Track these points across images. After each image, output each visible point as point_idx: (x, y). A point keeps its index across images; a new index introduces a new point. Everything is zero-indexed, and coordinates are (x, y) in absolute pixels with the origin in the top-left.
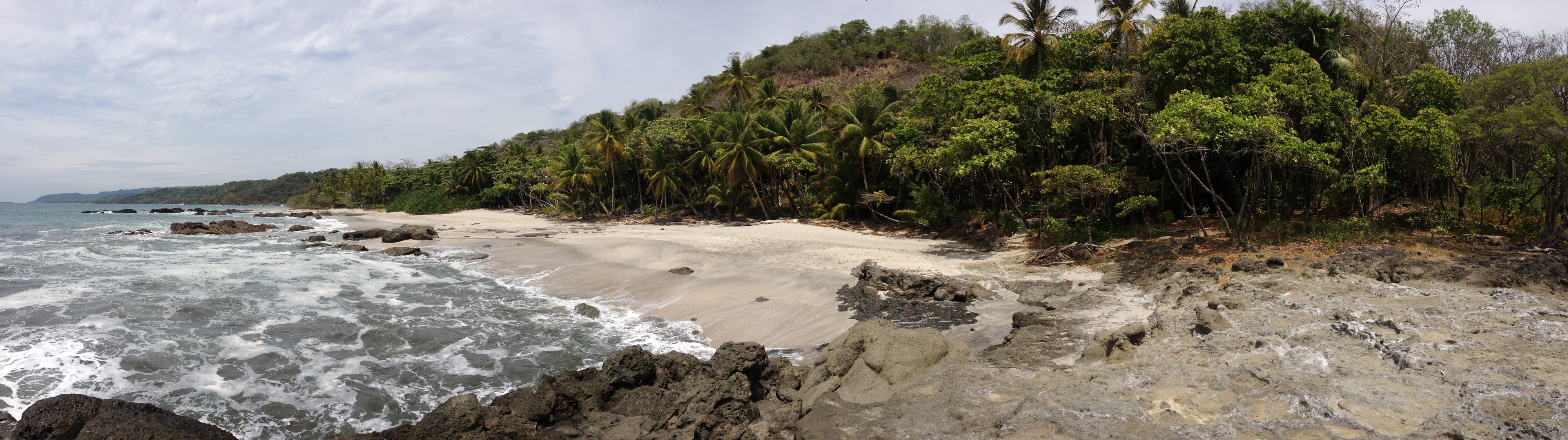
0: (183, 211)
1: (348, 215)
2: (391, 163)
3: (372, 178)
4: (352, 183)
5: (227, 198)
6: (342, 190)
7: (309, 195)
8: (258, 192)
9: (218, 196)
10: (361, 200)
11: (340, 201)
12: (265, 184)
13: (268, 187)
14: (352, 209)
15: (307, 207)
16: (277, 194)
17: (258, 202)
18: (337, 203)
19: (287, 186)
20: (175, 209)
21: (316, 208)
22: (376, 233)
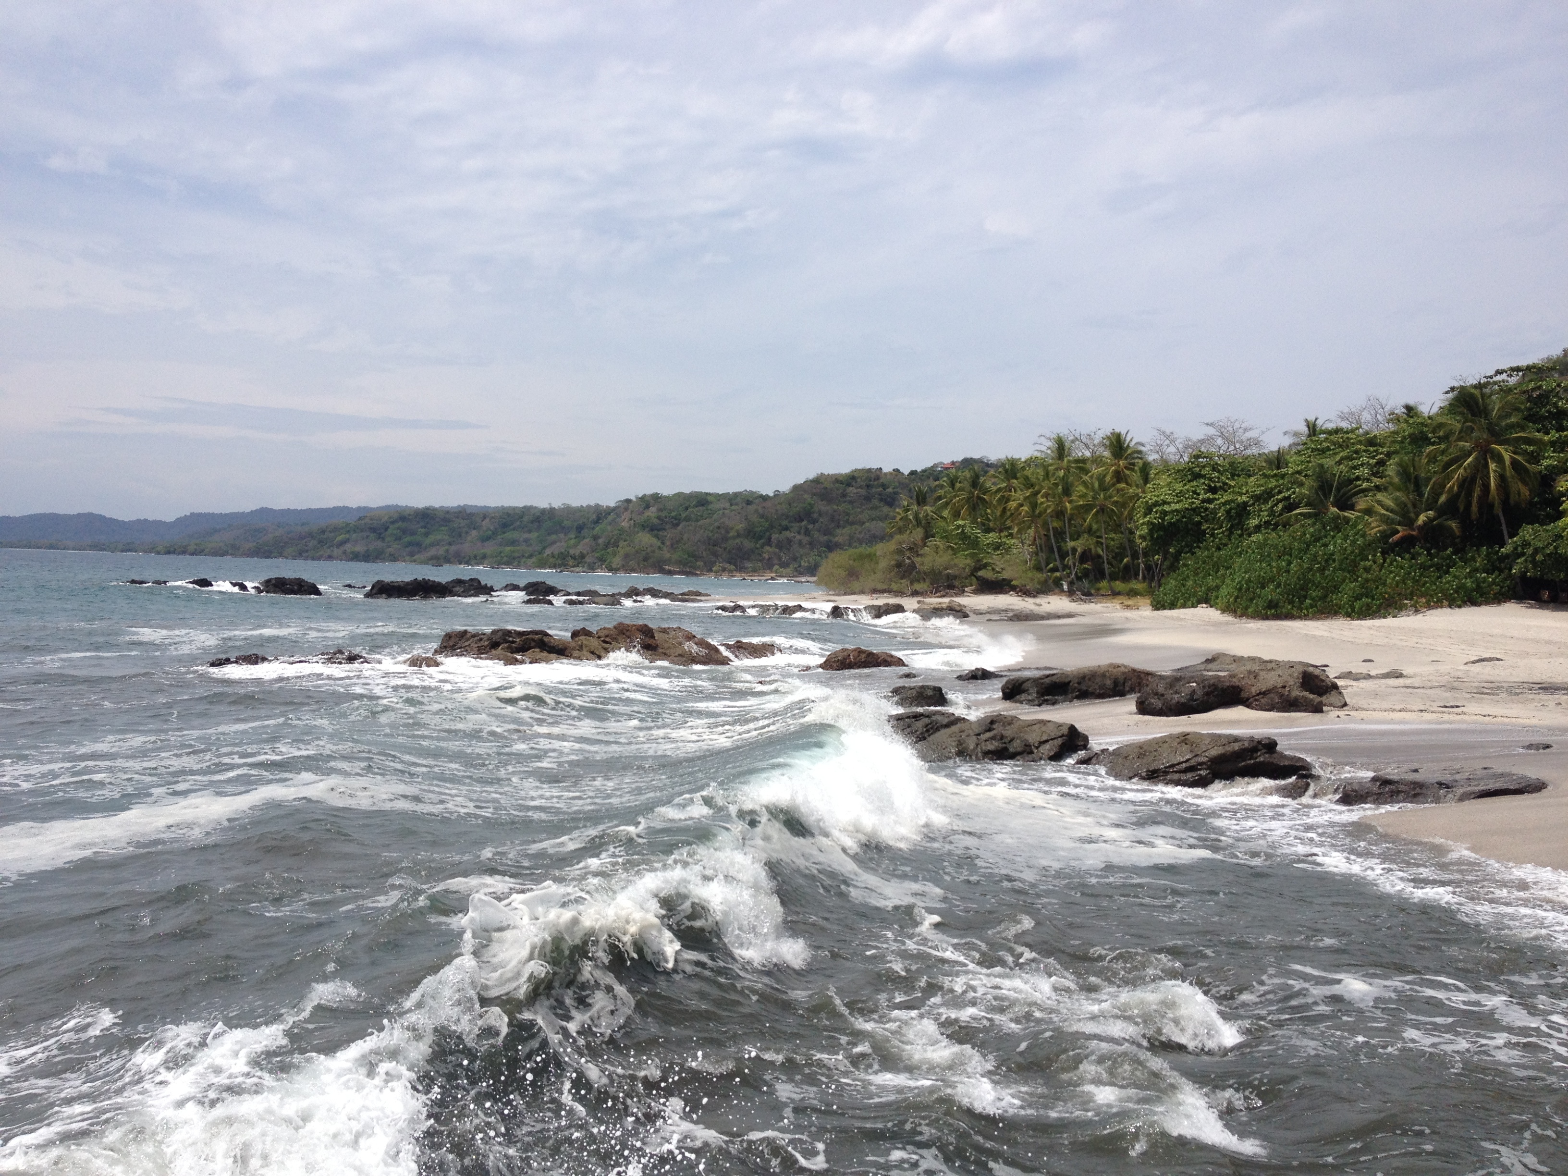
0: (488, 590)
1: (1020, 617)
2: (1170, 437)
3: (1103, 488)
4: (1034, 506)
5: (628, 549)
6: (1001, 531)
7: (892, 546)
8: (728, 532)
9: (600, 541)
10: (1065, 567)
11: (993, 569)
12: (751, 508)
13: (762, 516)
14: (1035, 597)
15: (885, 587)
16: (789, 541)
17: (727, 565)
18: (985, 576)
19: (820, 515)
20: (459, 582)
21: (915, 593)
22: (1116, 683)
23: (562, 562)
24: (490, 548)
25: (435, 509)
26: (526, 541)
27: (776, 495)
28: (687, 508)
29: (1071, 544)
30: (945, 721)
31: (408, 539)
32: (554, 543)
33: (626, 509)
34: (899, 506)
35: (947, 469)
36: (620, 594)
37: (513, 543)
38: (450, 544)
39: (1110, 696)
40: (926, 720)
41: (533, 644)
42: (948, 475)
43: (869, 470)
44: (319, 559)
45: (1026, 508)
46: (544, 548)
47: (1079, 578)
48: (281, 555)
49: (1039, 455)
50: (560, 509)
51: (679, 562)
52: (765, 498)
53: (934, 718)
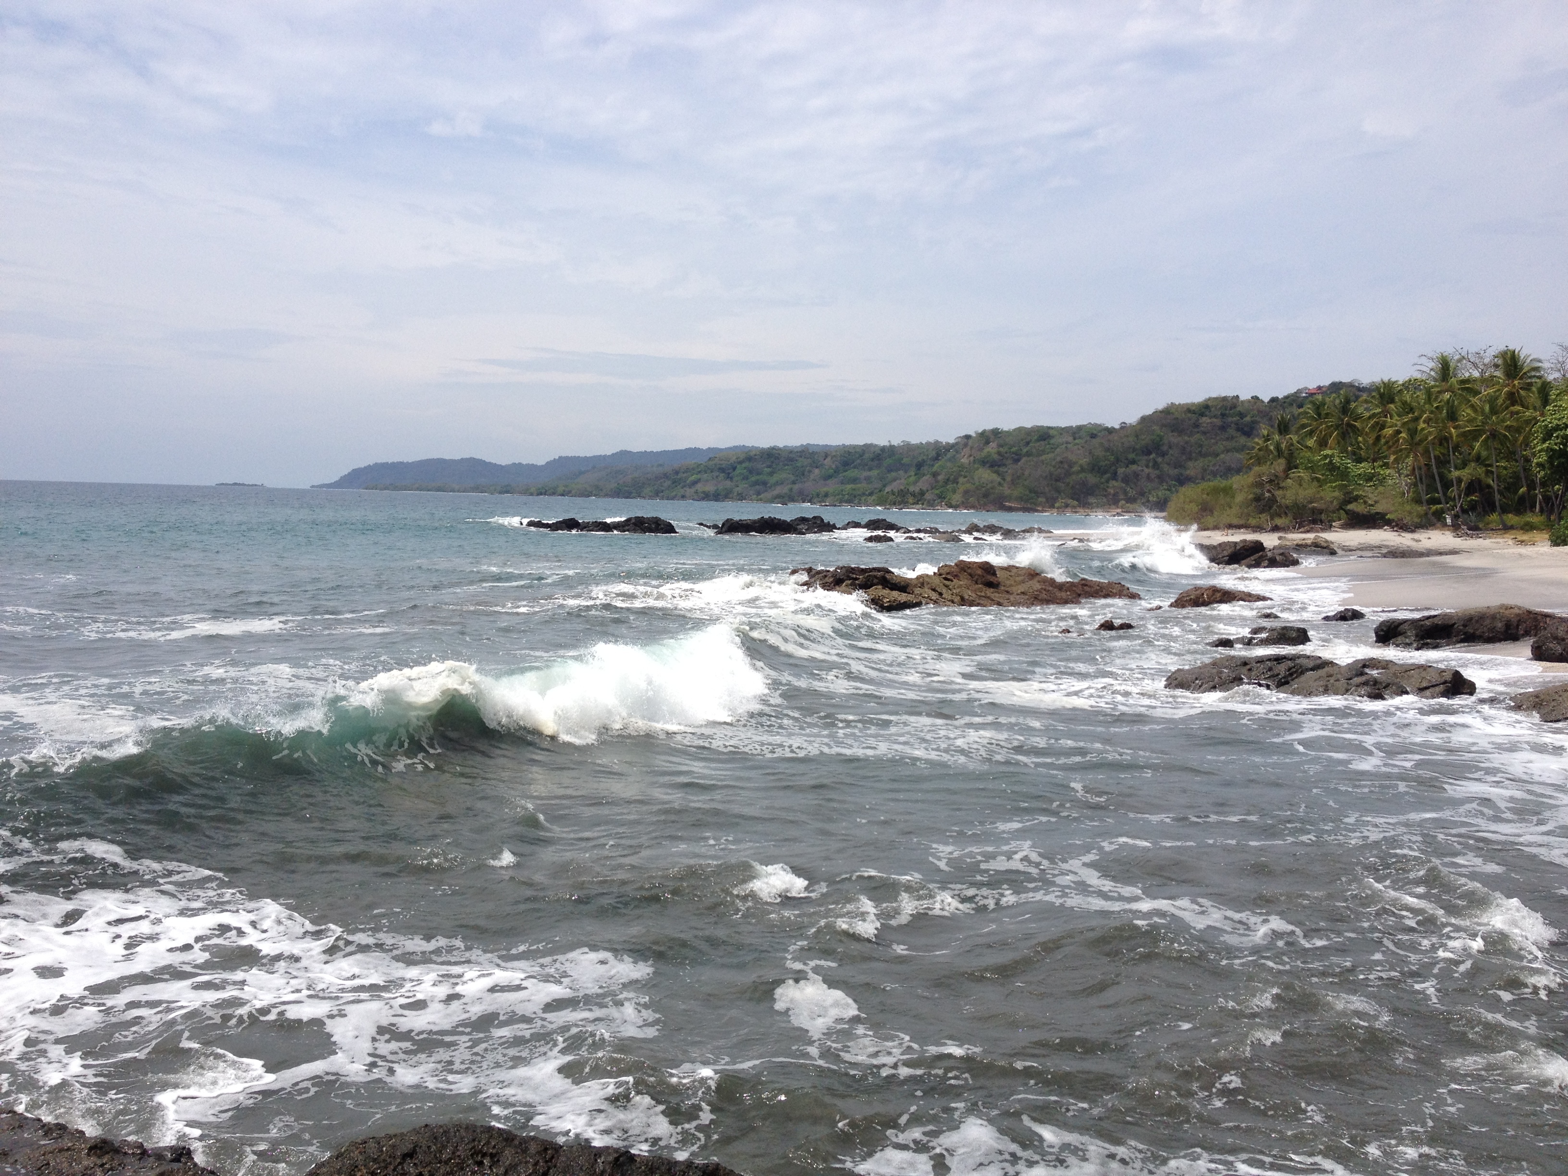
0: (831, 528)
5: (968, 485)
6: (1374, 461)
7: (1248, 479)
8: (1071, 467)
9: (940, 478)
10: (1448, 499)
11: (1365, 502)
12: (1095, 441)
13: (1107, 450)
14: (1413, 531)
15: (1242, 522)
16: (1136, 475)
17: (1070, 501)
18: (1356, 509)
19: (1170, 447)
20: (803, 520)
21: (1275, 529)
22: (1508, 625)
23: (902, 499)
24: (832, 486)
25: (780, 449)
26: (868, 479)
27: (1122, 428)
28: (1028, 443)
29: (1455, 474)
30: (1311, 664)
31: (753, 479)
32: (895, 480)
33: (966, 445)
34: (1258, 436)
35: (1312, 395)
36: (959, 531)
37: (854, 480)
38: (794, 483)
39: (1500, 640)
40: (1290, 664)
41: (875, 581)
42: (1313, 403)
43: (1225, 399)
44: (673, 499)
45: (1403, 435)
46: (885, 486)
47: (1464, 511)
48: (639, 496)
49: (1418, 376)
50: (899, 447)
51: (1020, 499)
52: (1110, 431)
53: (1298, 661)
